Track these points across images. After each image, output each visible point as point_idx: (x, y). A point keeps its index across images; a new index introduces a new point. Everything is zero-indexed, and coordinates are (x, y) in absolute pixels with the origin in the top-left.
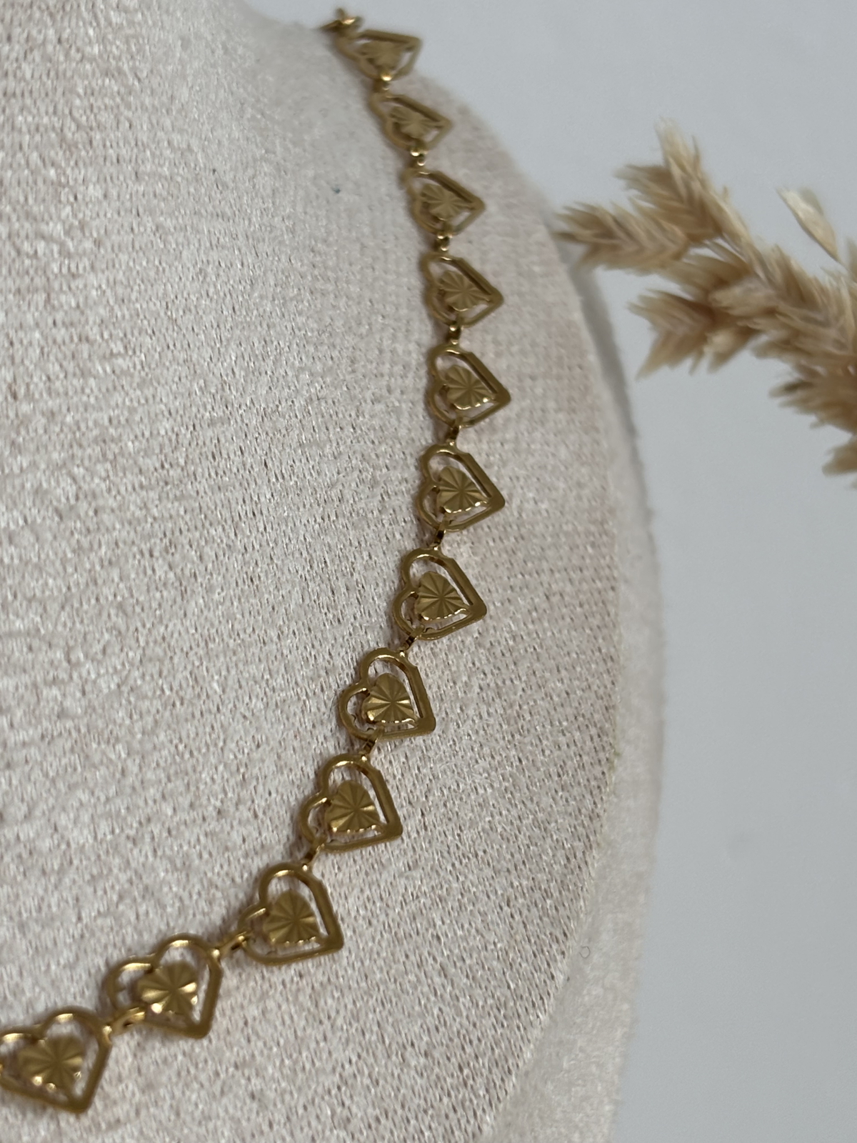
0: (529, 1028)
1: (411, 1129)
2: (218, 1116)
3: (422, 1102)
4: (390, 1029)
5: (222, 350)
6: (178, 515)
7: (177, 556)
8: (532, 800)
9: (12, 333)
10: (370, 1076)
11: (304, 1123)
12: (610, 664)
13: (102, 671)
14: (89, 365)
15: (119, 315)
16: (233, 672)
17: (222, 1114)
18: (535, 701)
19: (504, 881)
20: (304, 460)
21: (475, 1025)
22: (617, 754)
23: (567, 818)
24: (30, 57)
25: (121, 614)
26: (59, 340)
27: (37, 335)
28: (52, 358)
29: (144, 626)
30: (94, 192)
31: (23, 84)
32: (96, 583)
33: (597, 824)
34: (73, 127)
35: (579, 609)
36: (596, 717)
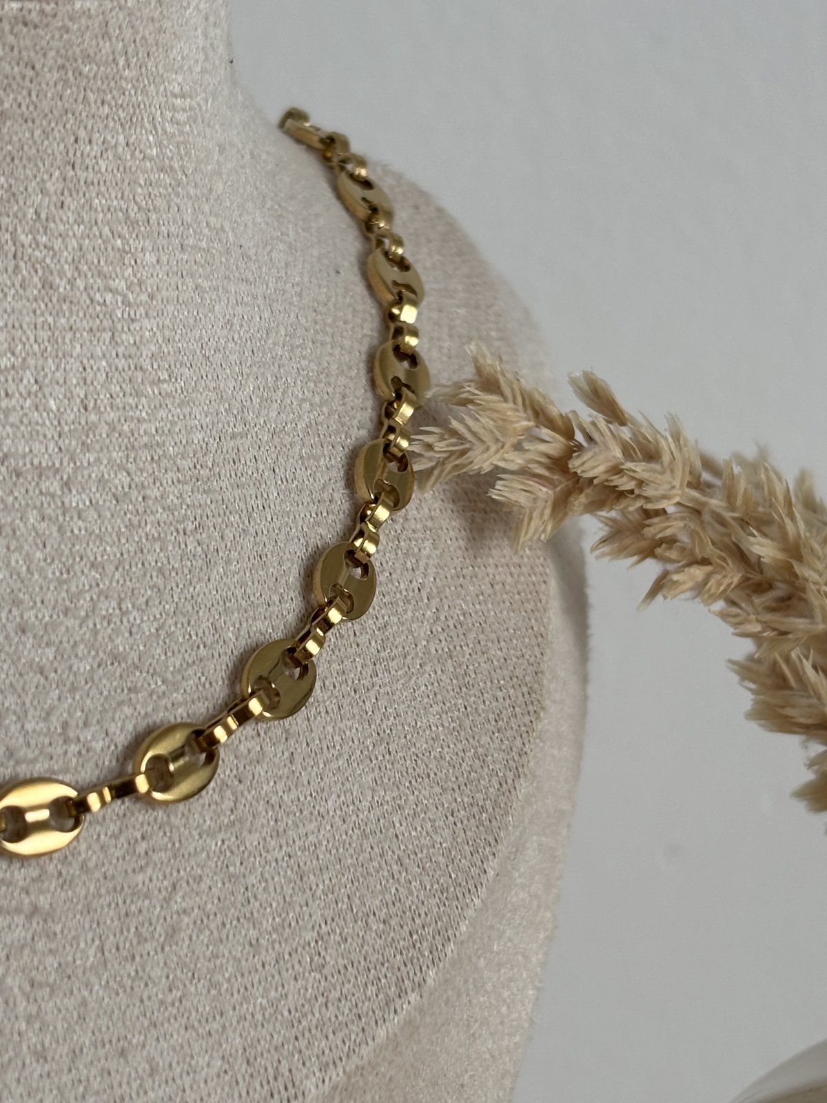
0: (465, 908)
1: (371, 976)
2: (224, 956)
3: (380, 956)
4: (357, 901)
5: (243, 382)
6: (206, 504)
7: (204, 535)
8: (474, 738)
9: (85, 361)
10: (341, 934)
11: (289, 965)
12: (540, 639)
13: (145, 618)
14: (142, 387)
15: (166, 351)
16: (244, 625)
17: (227, 954)
18: (479, 664)
19: (450, 797)
20: (303, 469)
21: (423, 903)
22: (543, 708)
23: (501, 753)
24: (105, 156)
25: (160, 576)
26: (120, 368)
27: (104, 363)
28: (114, 381)
29: (178, 586)
30: (150, 258)
31: (99, 175)
32: (142, 552)
33: (524, 759)
34: (136, 209)
35: (517, 596)
36: (528, 679)
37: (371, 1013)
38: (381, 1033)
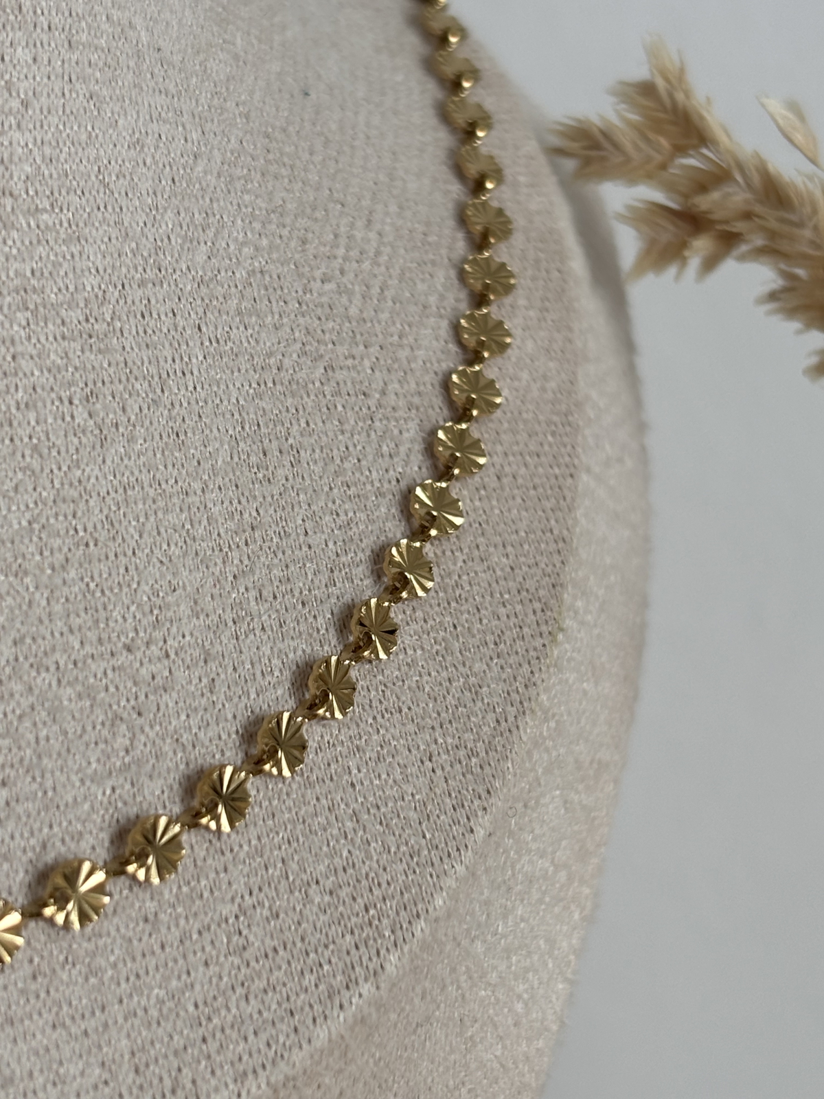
0: (442, 876)
1: (309, 961)
2: (109, 934)
3: (323, 938)
4: (295, 866)
5: (158, 217)
6: (102, 368)
7: (98, 406)
8: (464, 665)
10: (270, 908)
11: (198, 947)
12: (561, 545)
13: (14, 508)
14: (12, 218)
15: (46, 173)
16: (152, 519)
17: (113, 933)
18: (476, 573)
19: (428, 737)
20: (242, 328)
21: (385, 869)
22: (561, 629)
23: (501, 684)
25: (36, 456)
29: (60, 469)
30: (23, 55)
32: (11, 425)
33: (532, 691)
35: (532, 492)
36: (542, 593)
37: (307, 1008)
38: (321, 1035)
